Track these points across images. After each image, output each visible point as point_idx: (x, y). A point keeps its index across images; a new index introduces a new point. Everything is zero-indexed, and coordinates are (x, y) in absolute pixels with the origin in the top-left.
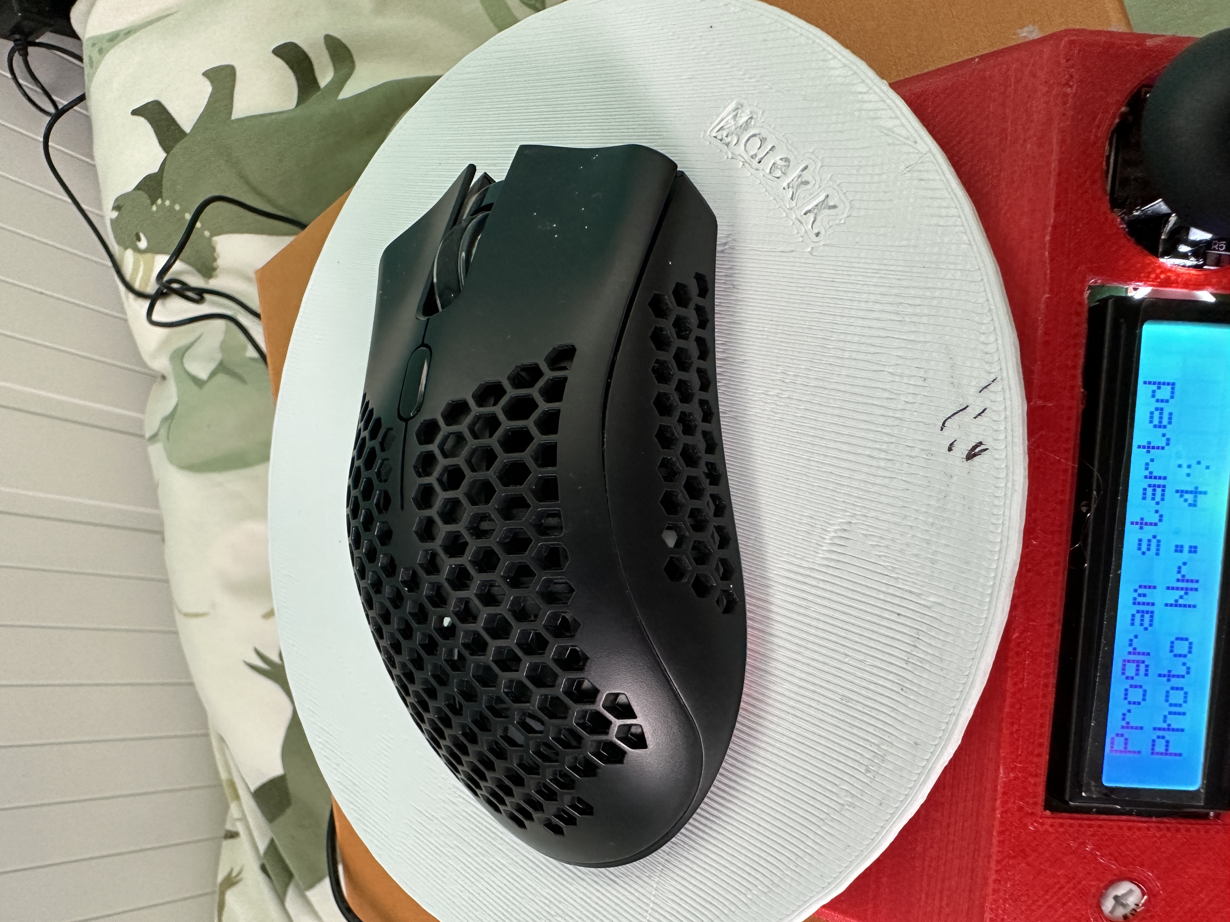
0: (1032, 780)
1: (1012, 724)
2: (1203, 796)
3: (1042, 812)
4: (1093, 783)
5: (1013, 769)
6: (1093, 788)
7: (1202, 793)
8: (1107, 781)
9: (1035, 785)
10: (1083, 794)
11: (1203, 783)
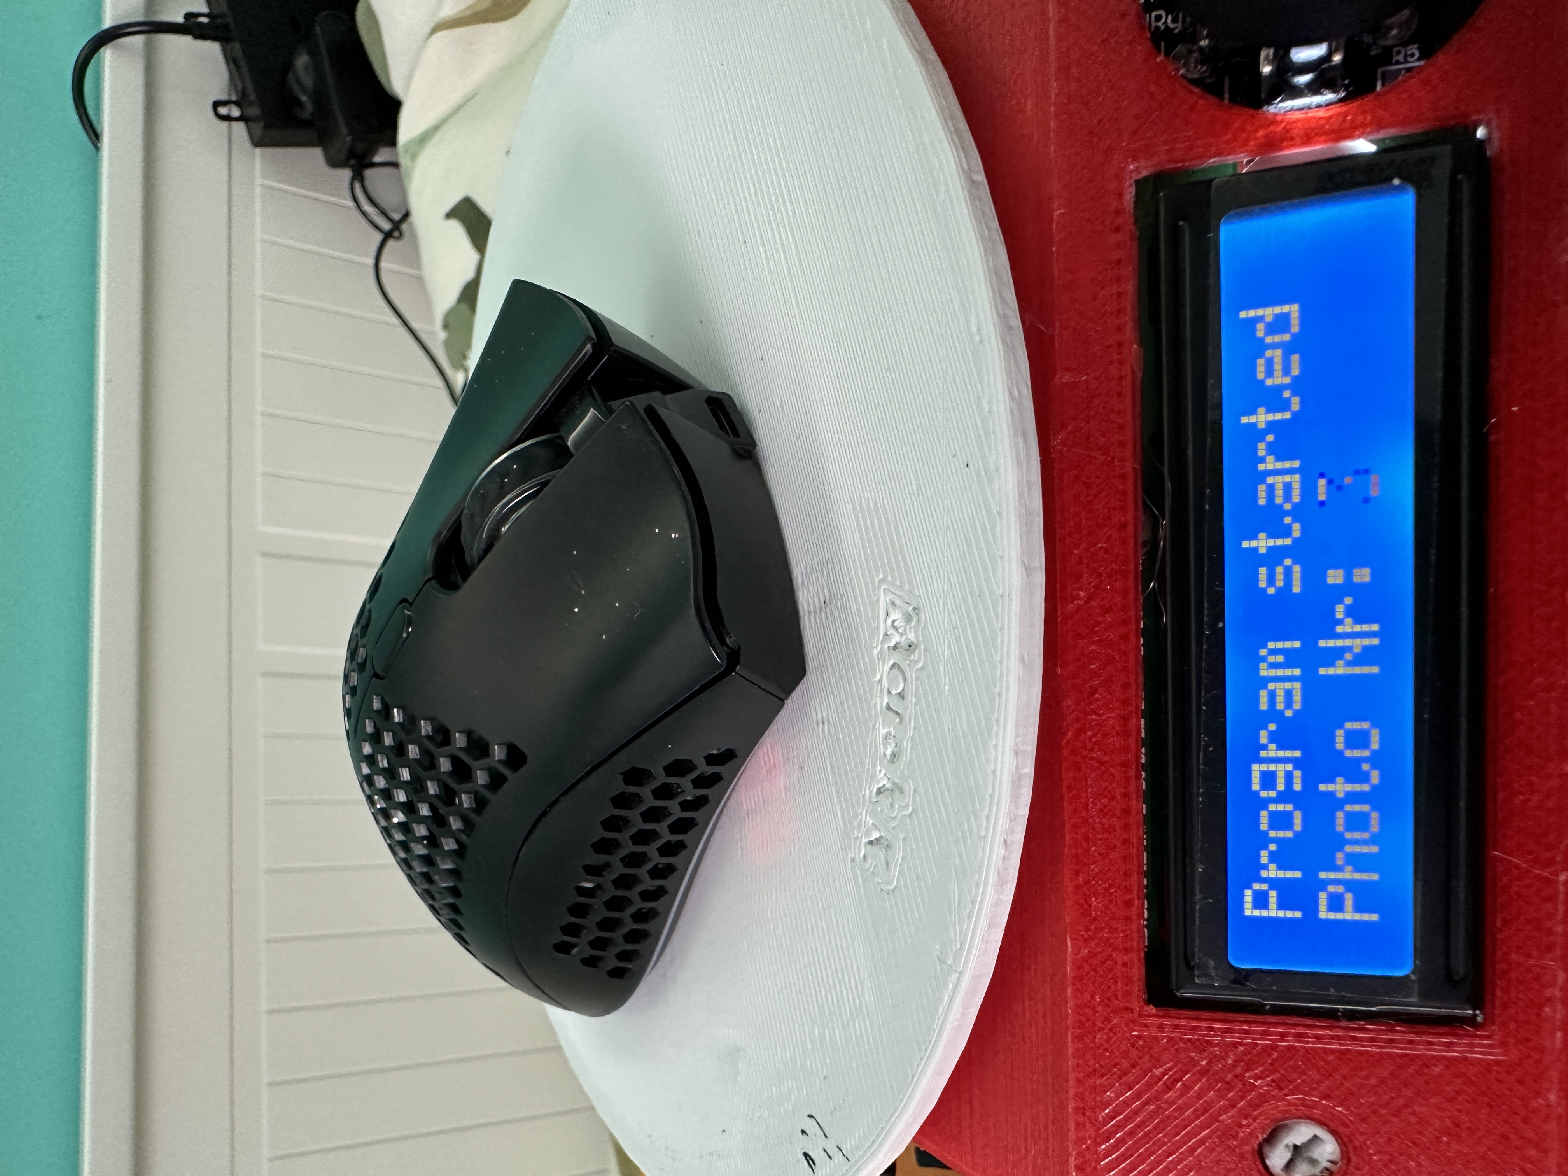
0: (1120, 958)
1: (1077, 872)
2: (1416, 988)
3: (1141, 1007)
4: (1212, 963)
5: (1086, 941)
6: (1213, 973)
7: (1412, 981)
8: (1237, 959)
9: (1125, 965)
10: (1197, 981)
11: (1415, 965)
